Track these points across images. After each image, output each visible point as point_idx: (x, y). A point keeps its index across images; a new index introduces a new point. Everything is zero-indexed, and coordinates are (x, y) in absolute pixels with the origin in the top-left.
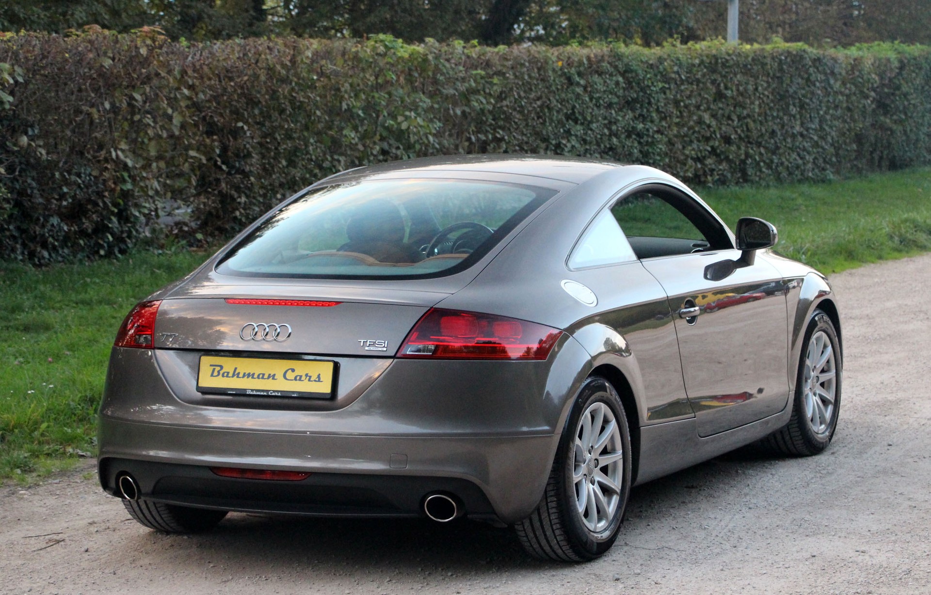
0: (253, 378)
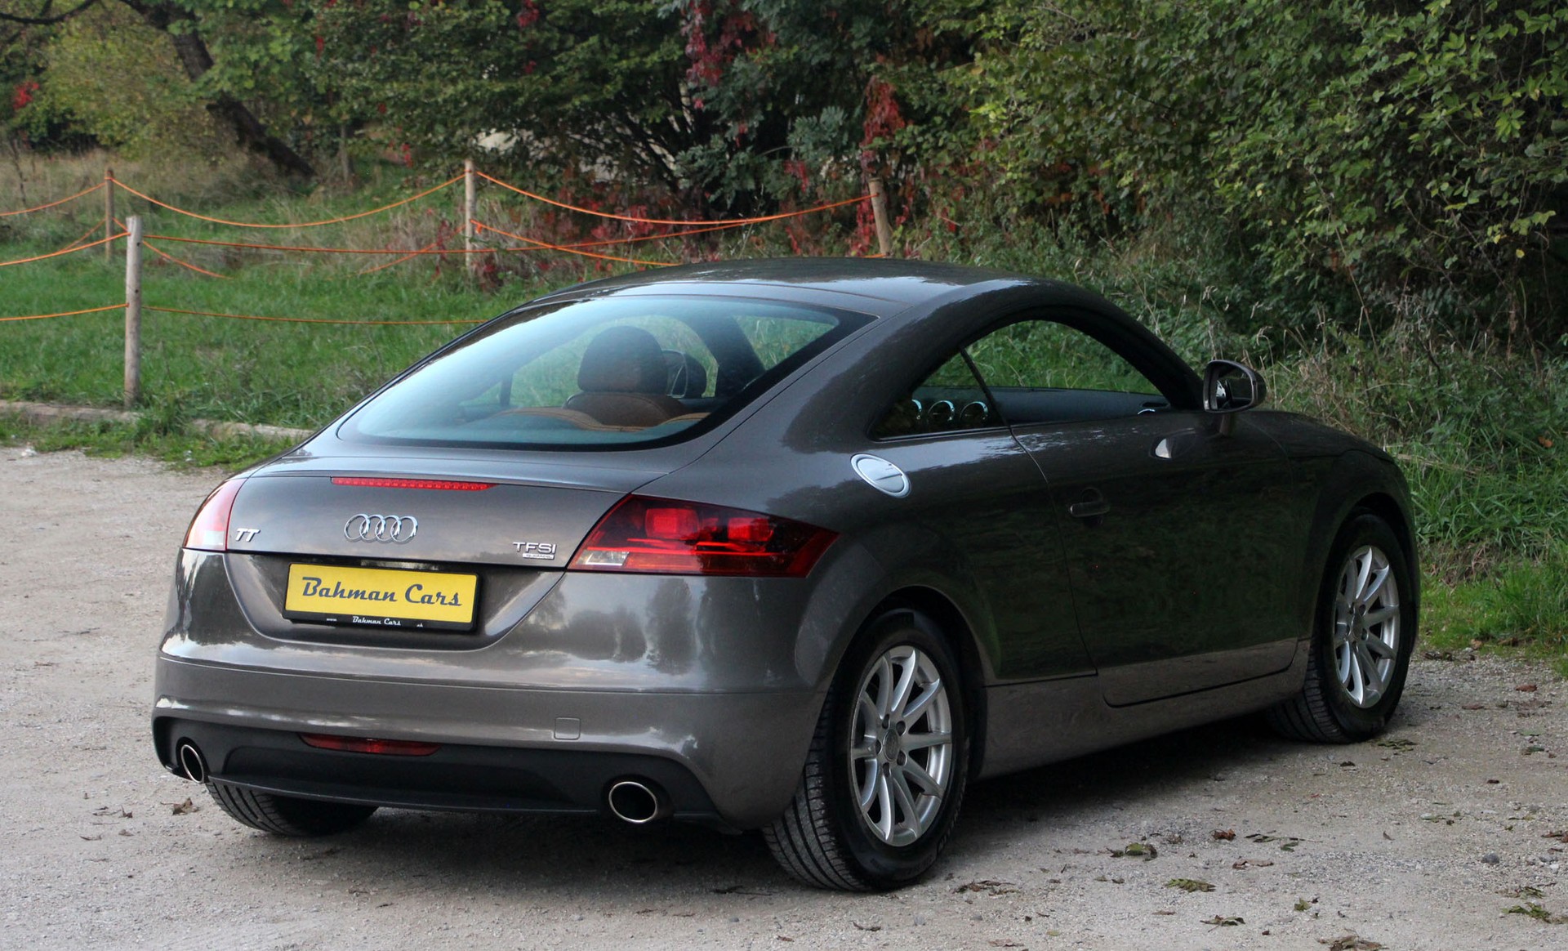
0: (362, 598)
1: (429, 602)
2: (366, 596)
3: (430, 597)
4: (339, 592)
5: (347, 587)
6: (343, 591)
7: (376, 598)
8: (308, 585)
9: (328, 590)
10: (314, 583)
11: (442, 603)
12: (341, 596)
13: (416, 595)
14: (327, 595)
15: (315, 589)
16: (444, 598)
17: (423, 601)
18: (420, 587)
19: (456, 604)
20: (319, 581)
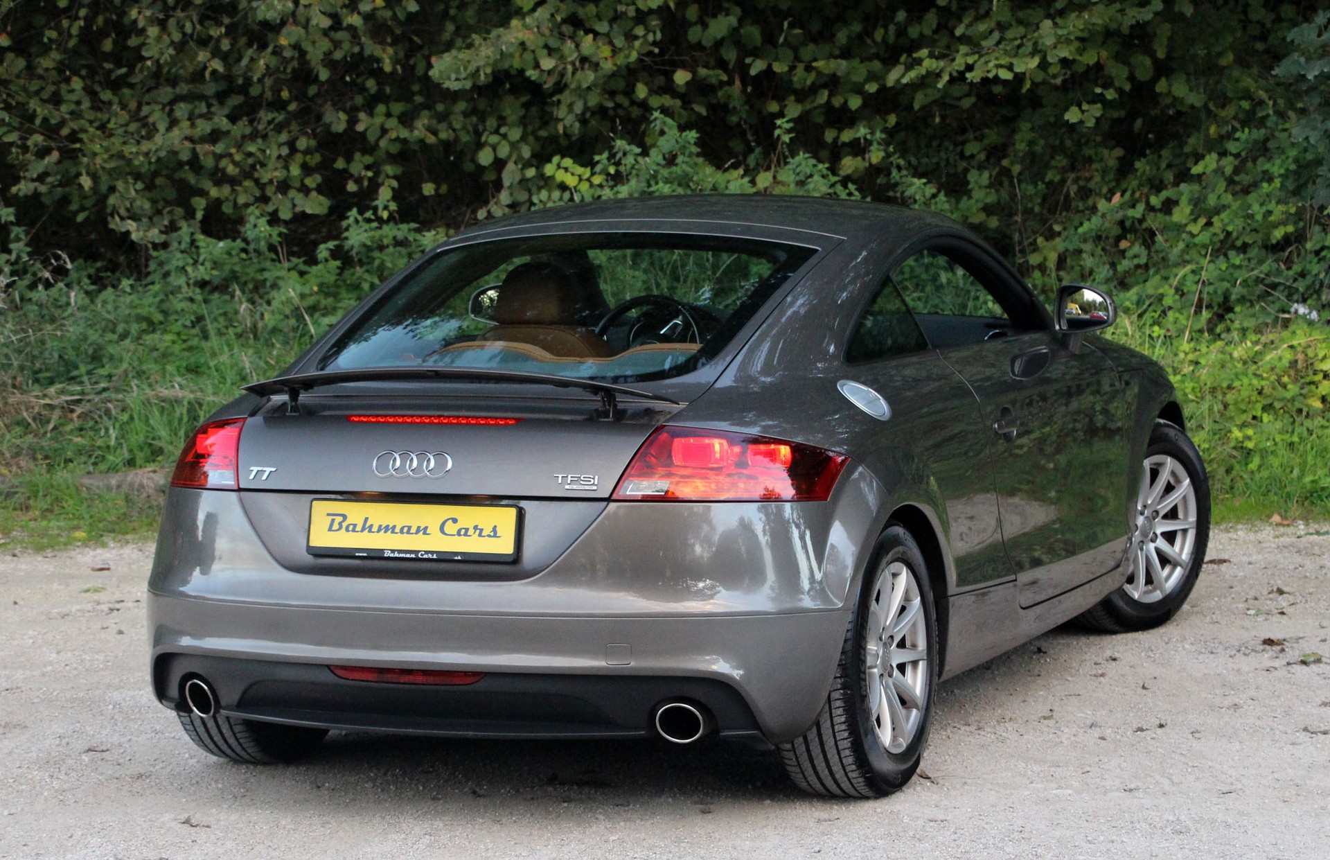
0: (393, 532)
1: (466, 534)
2: (397, 530)
3: (467, 530)
4: (367, 527)
5: (375, 522)
6: (371, 526)
7: (408, 532)
8: (333, 521)
9: (355, 526)
10: (340, 519)
11: (480, 535)
12: (370, 531)
13: (451, 528)
14: (354, 530)
15: (340, 524)
16: (481, 530)
17: (459, 534)
18: (455, 521)
19: (495, 536)
20: (345, 517)
